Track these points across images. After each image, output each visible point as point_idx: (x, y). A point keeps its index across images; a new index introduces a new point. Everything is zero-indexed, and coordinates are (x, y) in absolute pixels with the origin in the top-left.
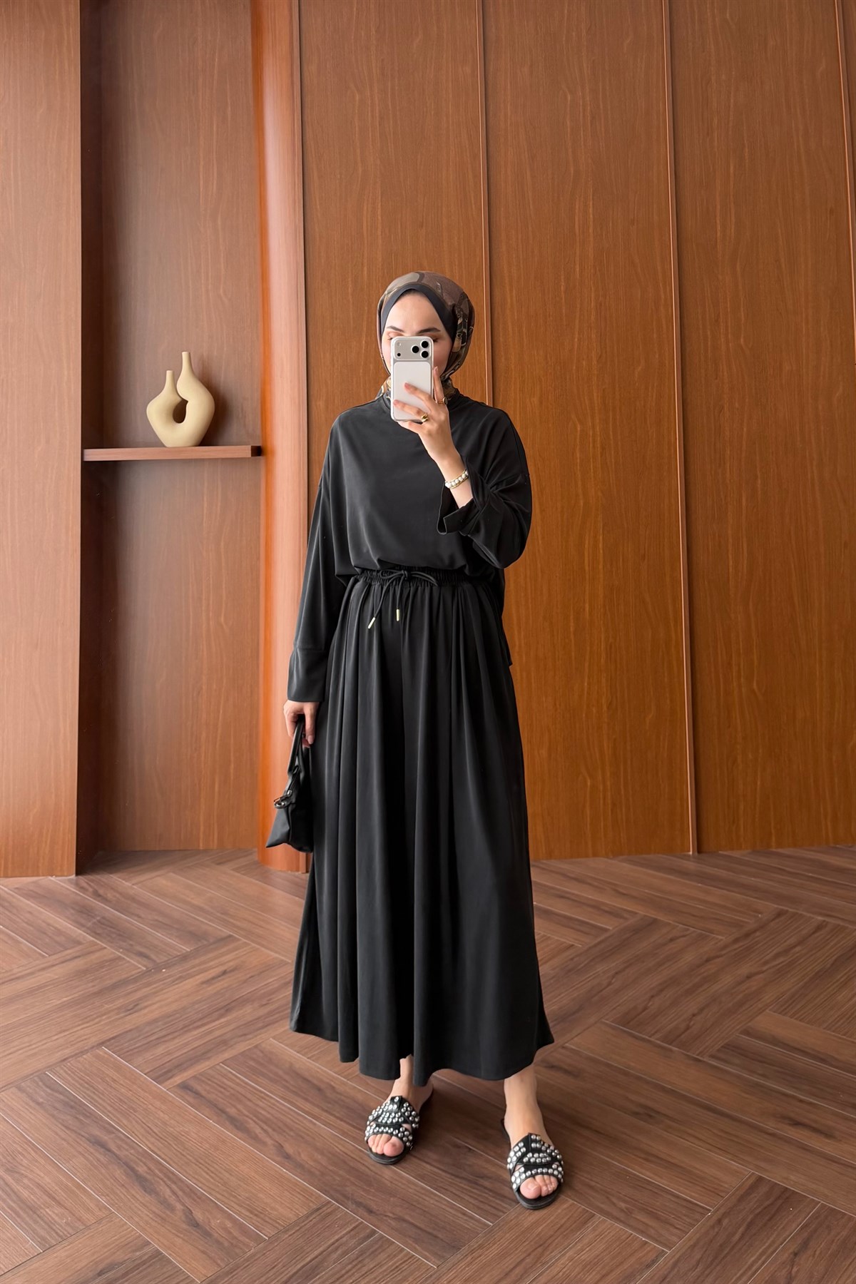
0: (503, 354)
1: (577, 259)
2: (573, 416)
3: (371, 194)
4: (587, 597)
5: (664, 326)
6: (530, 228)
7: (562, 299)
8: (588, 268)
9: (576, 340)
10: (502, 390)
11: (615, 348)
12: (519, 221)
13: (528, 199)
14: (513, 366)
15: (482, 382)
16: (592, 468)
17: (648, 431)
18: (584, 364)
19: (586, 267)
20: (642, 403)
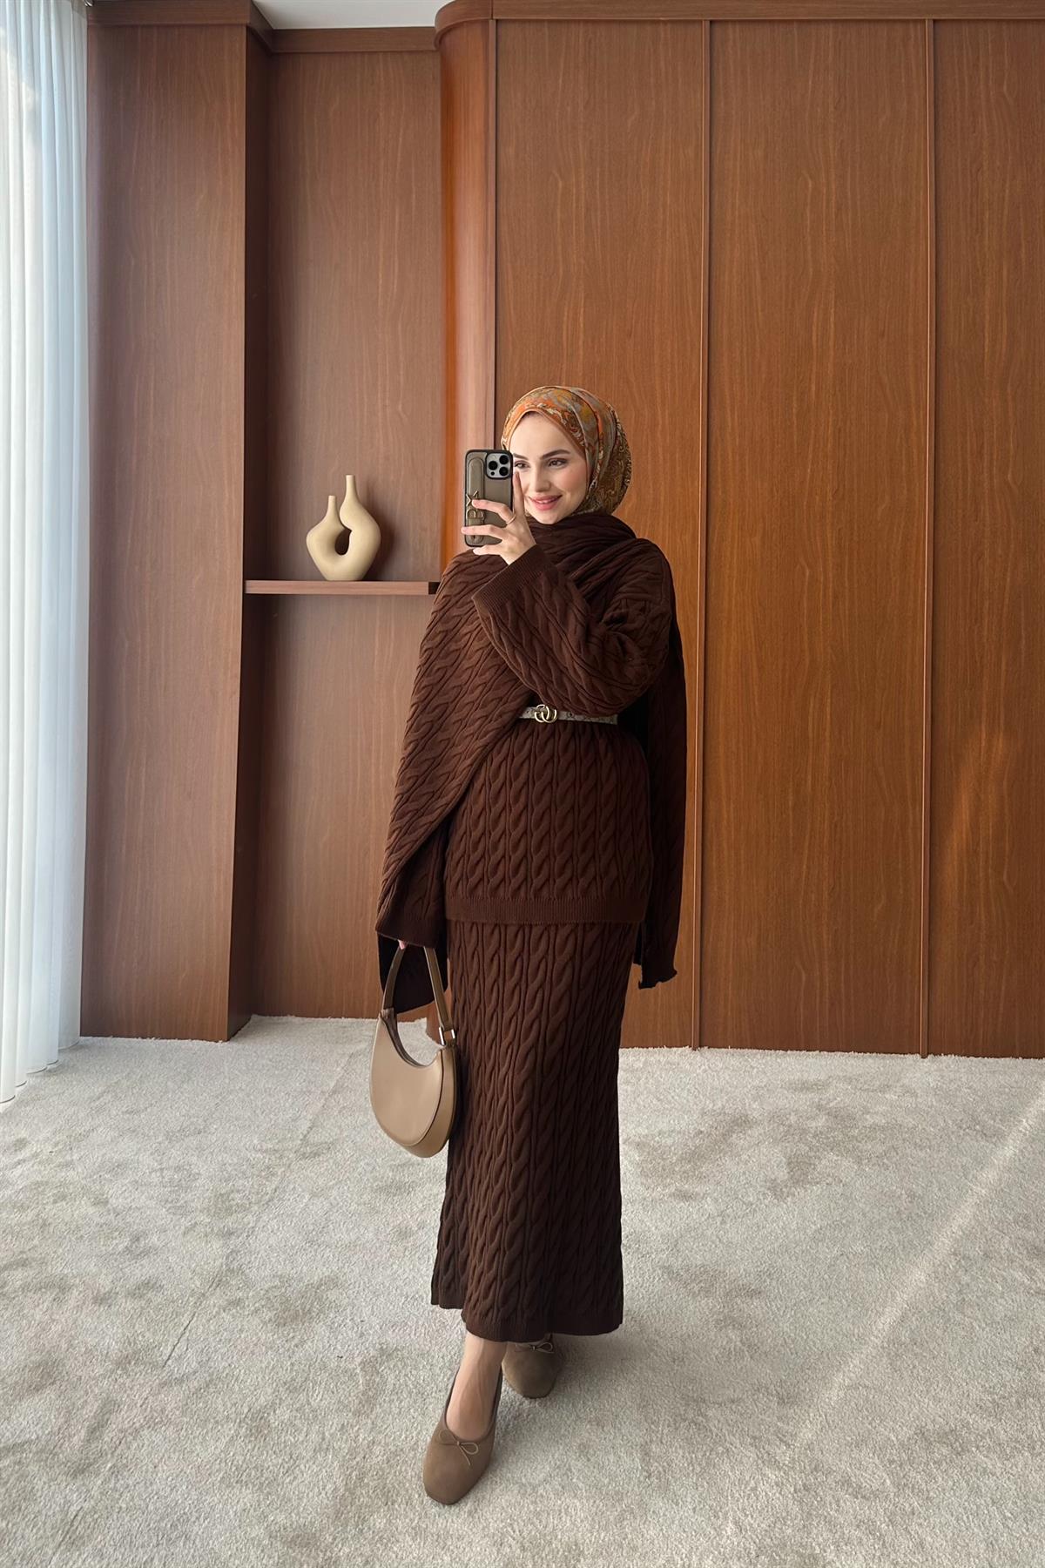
0: (720, 486)
1: (814, 377)
2: (801, 559)
3: (573, 298)
4: (810, 768)
6: (758, 340)
7: (793, 422)
8: (826, 387)
9: (809, 470)
10: (717, 526)
11: (856, 481)
12: (744, 331)
13: (757, 305)
14: (731, 500)
16: (821, 620)
17: (891, 579)
18: (817, 498)
19: (824, 386)
20: (885, 546)
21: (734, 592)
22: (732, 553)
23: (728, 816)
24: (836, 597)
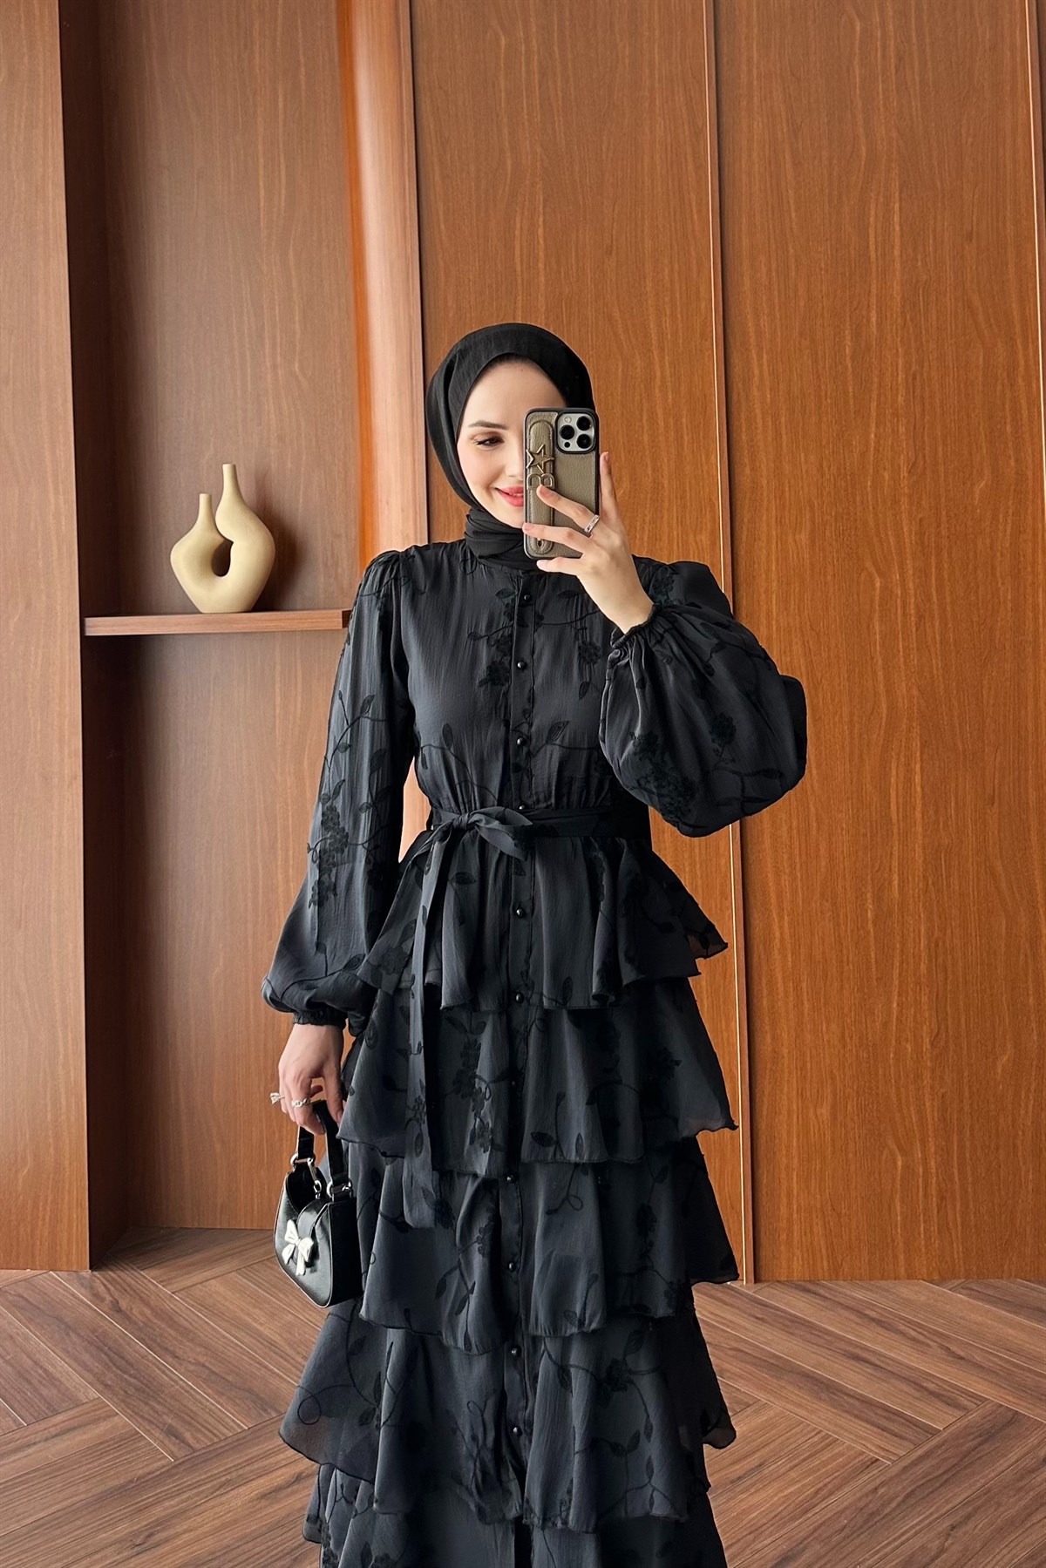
0: (746, 460)
2: (868, 564)
3: (527, 203)
4: (895, 863)
5: (1025, 413)
6: (792, 251)
7: (846, 368)
8: (892, 315)
9: (873, 436)
10: (746, 520)
11: (940, 449)
12: (772, 241)
13: (788, 202)
14: (764, 482)
15: (713, 507)
16: (901, 649)
17: (998, 589)
18: (887, 477)
19: (889, 315)
20: (988, 540)
21: (774, 614)
22: (769, 561)
23: (782, 934)
24: (920, 617)
